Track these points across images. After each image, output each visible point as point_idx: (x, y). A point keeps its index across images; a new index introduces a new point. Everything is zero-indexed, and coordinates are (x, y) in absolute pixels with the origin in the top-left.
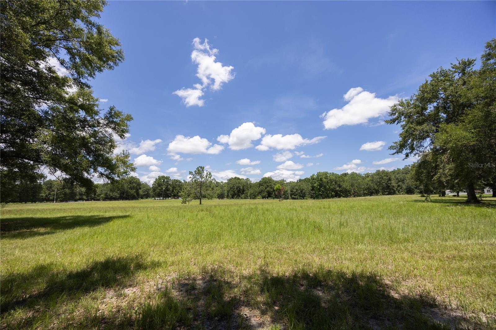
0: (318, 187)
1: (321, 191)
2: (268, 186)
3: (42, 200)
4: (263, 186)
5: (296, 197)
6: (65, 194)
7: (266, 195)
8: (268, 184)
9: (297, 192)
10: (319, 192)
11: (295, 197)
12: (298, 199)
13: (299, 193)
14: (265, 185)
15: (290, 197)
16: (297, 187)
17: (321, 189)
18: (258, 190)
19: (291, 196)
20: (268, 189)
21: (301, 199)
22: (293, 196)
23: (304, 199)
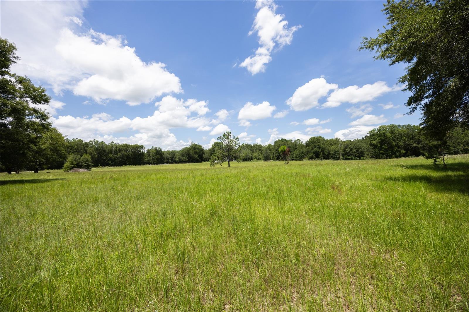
0: (379, 145)
1: (383, 149)
2: (315, 146)
3: (144, 163)
4: (310, 146)
5: (350, 157)
6: (158, 159)
7: (313, 156)
8: (315, 144)
9: (351, 152)
10: (380, 150)
11: (347, 157)
12: (352, 159)
13: (354, 152)
14: (312, 146)
15: (341, 157)
16: (351, 146)
17: (383, 146)
18: (305, 150)
19: (343, 156)
20: (315, 149)
21: (357, 159)
22: (345, 156)
23: (360, 159)
